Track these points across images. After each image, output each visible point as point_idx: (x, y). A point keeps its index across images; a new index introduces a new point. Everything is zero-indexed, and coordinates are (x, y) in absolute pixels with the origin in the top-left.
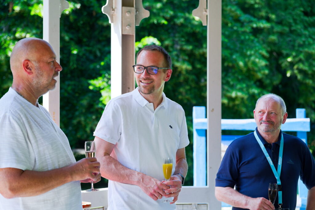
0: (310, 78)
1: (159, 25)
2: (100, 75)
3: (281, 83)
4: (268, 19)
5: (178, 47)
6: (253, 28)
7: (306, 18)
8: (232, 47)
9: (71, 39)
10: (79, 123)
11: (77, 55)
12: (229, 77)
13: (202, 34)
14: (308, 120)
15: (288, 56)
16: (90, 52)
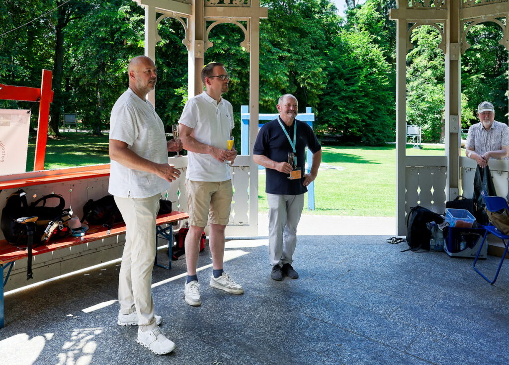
0: (315, 89)
1: (220, 54)
2: (182, 86)
3: (296, 92)
4: (289, 51)
5: (232, 68)
6: (279, 56)
7: (312, 50)
8: (266, 68)
9: (163, 63)
10: (168, 116)
11: (167, 73)
12: (264, 87)
13: (247, 60)
14: (313, 114)
15: (301, 74)
16: (175, 71)
